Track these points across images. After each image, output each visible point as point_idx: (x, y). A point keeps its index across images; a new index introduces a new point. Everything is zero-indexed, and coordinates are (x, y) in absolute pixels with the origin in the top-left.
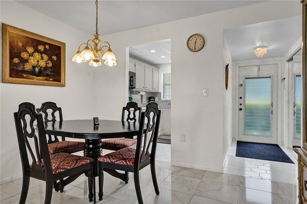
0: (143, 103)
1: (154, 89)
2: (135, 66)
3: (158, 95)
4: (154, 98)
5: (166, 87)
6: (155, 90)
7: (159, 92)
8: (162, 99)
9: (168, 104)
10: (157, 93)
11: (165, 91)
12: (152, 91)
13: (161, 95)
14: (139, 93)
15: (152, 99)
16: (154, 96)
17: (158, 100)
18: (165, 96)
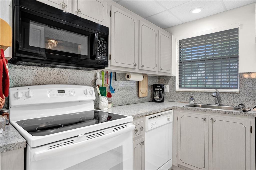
0: (141, 95)
1: (161, 69)
2: (111, 15)
3: (170, 82)
4: (162, 87)
5: (185, 66)
6: (162, 71)
7: (170, 77)
8: (177, 88)
9: (189, 98)
10: (168, 78)
11: (183, 73)
12: (157, 73)
13: (175, 82)
14: (128, 76)
15: (158, 89)
16: (163, 83)
17: (170, 90)
18: (183, 83)
